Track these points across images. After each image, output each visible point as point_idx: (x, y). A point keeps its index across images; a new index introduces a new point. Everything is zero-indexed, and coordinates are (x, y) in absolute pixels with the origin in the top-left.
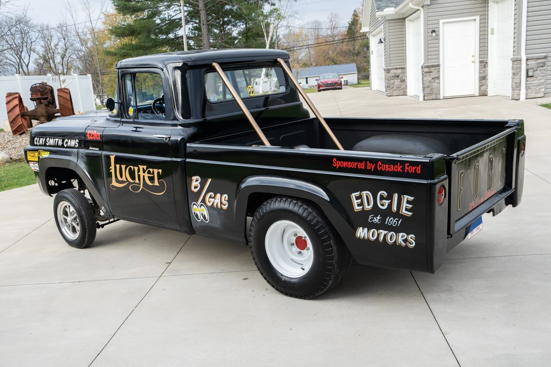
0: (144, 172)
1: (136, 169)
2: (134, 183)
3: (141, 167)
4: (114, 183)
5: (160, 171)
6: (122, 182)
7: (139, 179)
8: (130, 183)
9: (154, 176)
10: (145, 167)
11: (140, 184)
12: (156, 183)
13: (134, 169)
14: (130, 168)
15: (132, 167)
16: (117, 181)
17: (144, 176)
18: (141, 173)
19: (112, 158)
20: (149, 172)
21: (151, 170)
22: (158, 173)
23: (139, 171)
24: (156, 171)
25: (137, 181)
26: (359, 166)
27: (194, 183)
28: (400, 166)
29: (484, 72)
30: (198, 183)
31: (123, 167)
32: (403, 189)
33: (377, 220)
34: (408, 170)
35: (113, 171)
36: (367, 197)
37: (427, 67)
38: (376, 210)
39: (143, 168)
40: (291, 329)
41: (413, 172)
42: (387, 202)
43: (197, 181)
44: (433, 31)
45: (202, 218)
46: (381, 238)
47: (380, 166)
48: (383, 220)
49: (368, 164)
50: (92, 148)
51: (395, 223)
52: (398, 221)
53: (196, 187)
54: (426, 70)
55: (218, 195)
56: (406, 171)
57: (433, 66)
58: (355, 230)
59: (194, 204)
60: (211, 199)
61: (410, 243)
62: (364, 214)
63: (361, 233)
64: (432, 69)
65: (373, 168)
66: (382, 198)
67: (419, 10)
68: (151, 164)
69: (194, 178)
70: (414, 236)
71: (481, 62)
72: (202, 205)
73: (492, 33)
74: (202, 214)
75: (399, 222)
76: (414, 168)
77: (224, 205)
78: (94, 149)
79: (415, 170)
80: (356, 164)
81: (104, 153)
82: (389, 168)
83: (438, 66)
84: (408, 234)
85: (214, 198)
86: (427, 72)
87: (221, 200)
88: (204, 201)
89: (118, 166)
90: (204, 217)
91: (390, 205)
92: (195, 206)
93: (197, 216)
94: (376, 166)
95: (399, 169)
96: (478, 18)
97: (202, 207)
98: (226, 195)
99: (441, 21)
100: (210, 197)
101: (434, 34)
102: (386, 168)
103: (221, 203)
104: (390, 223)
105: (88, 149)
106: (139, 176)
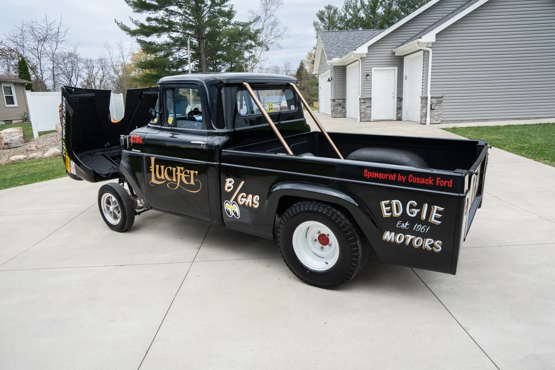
0: (181, 172)
1: (174, 169)
2: (172, 181)
3: (179, 168)
4: (153, 180)
5: (196, 172)
6: (161, 180)
7: (177, 179)
8: (168, 181)
9: (190, 177)
10: (182, 168)
11: (177, 182)
12: (192, 183)
13: (172, 169)
14: (169, 169)
15: (171, 168)
16: (156, 179)
17: (181, 176)
18: (179, 173)
19: (153, 159)
20: (186, 173)
21: (188, 171)
22: (195, 174)
23: (176, 171)
24: (192, 172)
25: (174, 180)
26: (389, 178)
27: (228, 185)
28: (431, 179)
29: (400, 104)
30: (231, 185)
31: (162, 167)
32: (433, 200)
33: (405, 226)
34: (439, 183)
35: (152, 170)
36: (397, 205)
37: (363, 99)
38: (404, 217)
39: (181, 169)
40: (326, 323)
41: (445, 186)
42: (416, 211)
43: (230, 182)
44: (368, 75)
45: (233, 214)
46: (408, 242)
47: (411, 179)
48: (411, 226)
49: (399, 176)
50: (134, 150)
51: (423, 229)
52: (426, 228)
53: (229, 188)
54: (363, 101)
55: (250, 196)
56: (437, 184)
57: (367, 99)
58: (382, 233)
59: (227, 202)
60: (243, 199)
61: (437, 248)
62: (393, 220)
63: (388, 236)
64: (366, 101)
65: (404, 180)
66: (412, 207)
67: (357, 60)
68: (188, 166)
69: (228, 180)
70: (441, 242)
71: (398, 98)
72: (234, 203)
73: (406, 79)
74: (234, 211)
75: (428, 229)
76: (446, 182)
77: (255, 205)
78: (136, 151)
79: (447, 184)
80: (387, 175)
81: (145, 154)
82: (420, 180)
83: (371, 98)
84: (435, 240)
85: (246, 198)
86: (363, 103)
87: (252, 200)
88: (236, 200)
89: (157, 166)
90: (236, 214)
91: (419, 214)
92: (227, 204)
93: (229, 212)
94: (407, 178)
95: (431, 182)
96: (396, 68)
97: (234, 205)
98: (257, 196)
99: (373, 69)
100: (243, 197)
101: (368, 77)
102: (418, 180)
103: (253, 203)
104: (417, 230)
105: (131, 151)
106: (176, 175)
